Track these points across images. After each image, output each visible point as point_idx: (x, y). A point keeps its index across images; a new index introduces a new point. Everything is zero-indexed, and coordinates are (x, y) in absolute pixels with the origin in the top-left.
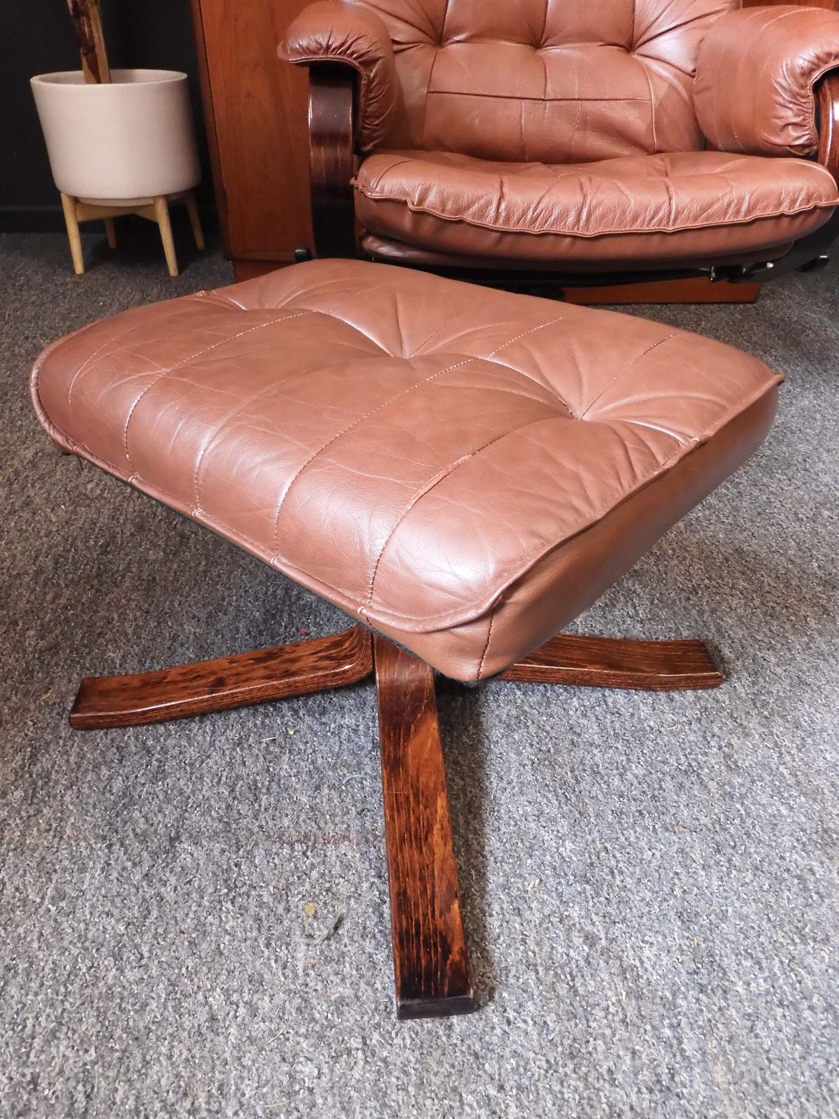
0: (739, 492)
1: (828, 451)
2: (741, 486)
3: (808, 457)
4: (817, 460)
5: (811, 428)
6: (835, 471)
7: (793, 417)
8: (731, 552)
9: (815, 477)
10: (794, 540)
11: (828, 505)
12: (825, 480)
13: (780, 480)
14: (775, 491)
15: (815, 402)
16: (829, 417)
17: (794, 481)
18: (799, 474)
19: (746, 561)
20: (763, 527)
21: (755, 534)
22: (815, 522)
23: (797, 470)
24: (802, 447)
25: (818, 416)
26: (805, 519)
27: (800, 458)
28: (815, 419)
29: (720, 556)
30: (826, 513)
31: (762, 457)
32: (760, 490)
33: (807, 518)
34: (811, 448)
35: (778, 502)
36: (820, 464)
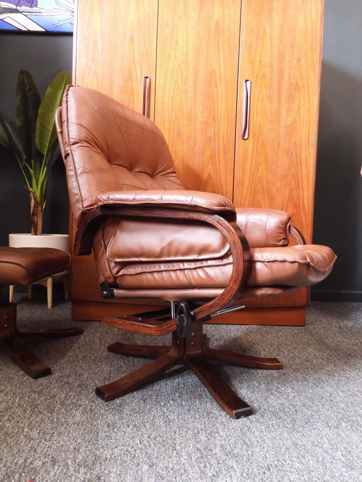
0: (296, 410)
1: (342, 392)
2: (297, 407)
3: (332, 394)
4: (337, 396)
5: (332, 380)
6: (347, 401)
7: (323, 374)
8: (291, 444)
9: (336, 404)
10: (327, 438)
11: (345, 420)
12: (342, 406)
13: (318, 405)
14: (315, 410)
15: (334, 368)
16: (342, 375)
17: (325, 406)
18: (328, 403)
19: (299, 450)
20: (310, 430)
21: (305, 435)
22: (337, 429)
23: (327, 400)
24: (329, 389)
25: (336, 375)
26: (332, 427)
27: (328, 395)
28: (335, 376)
29: (285, 447)
30: (344, 424)
31: (308, 393)
32: (307, 408)
33: (333, 426)
34: (333, 390)
35: (317, 416)
36: (339, 398)
